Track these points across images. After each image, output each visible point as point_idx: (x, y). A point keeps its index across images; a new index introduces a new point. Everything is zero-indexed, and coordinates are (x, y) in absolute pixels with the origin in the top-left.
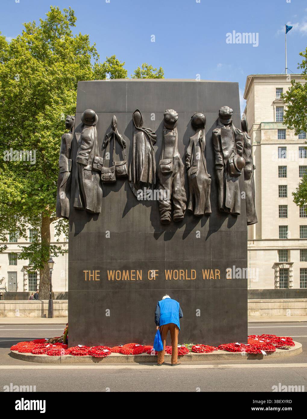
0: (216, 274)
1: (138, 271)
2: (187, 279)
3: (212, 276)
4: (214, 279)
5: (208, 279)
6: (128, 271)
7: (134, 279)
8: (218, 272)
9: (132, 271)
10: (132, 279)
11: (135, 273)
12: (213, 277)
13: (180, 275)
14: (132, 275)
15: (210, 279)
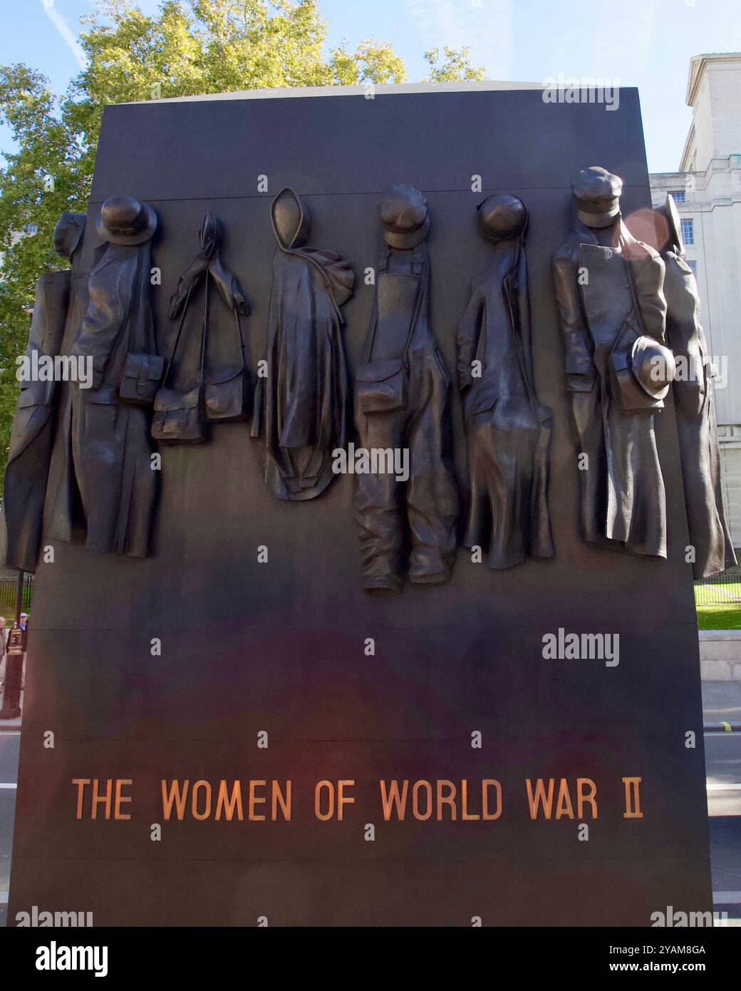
0: (581, 798)
1: (275, 783)
2: (465, 817)
3: (564, 806)
4: (572, 816)
5: (548, 815)
6: (237, 784)
7: (261, 818)
8: (587, 791)
9: (253, 784)
10: (252, 817)
11: (264, 792)
12: (569, 811)
13: (441, 800)
14: (253, 800)
15: (558, 816)
